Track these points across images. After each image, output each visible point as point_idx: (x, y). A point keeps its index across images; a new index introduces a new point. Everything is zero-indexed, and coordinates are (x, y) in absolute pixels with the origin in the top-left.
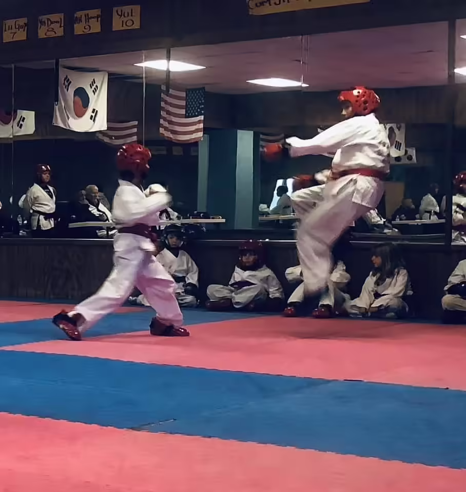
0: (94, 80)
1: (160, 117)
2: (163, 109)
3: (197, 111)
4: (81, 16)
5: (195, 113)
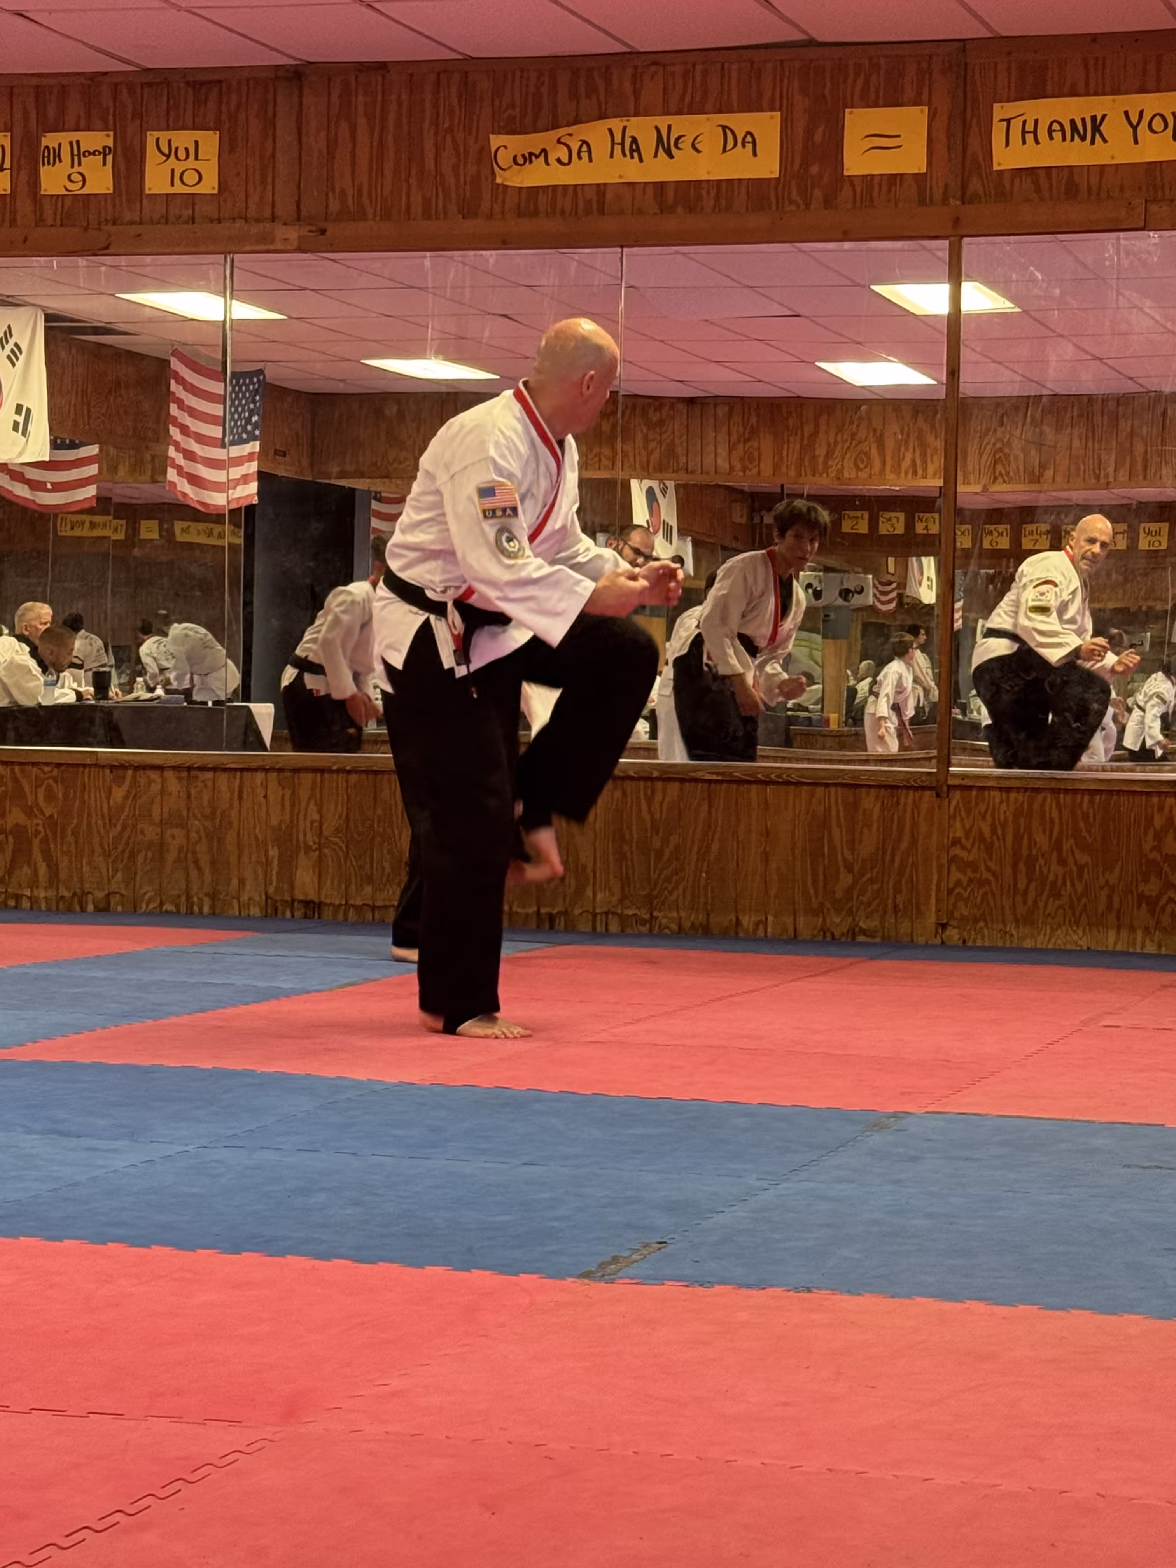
0: (9, 327)
1: (168, 439)
2: (175, 422)
3: (247, 432)
4: (60, 145)
5: (240, 435)
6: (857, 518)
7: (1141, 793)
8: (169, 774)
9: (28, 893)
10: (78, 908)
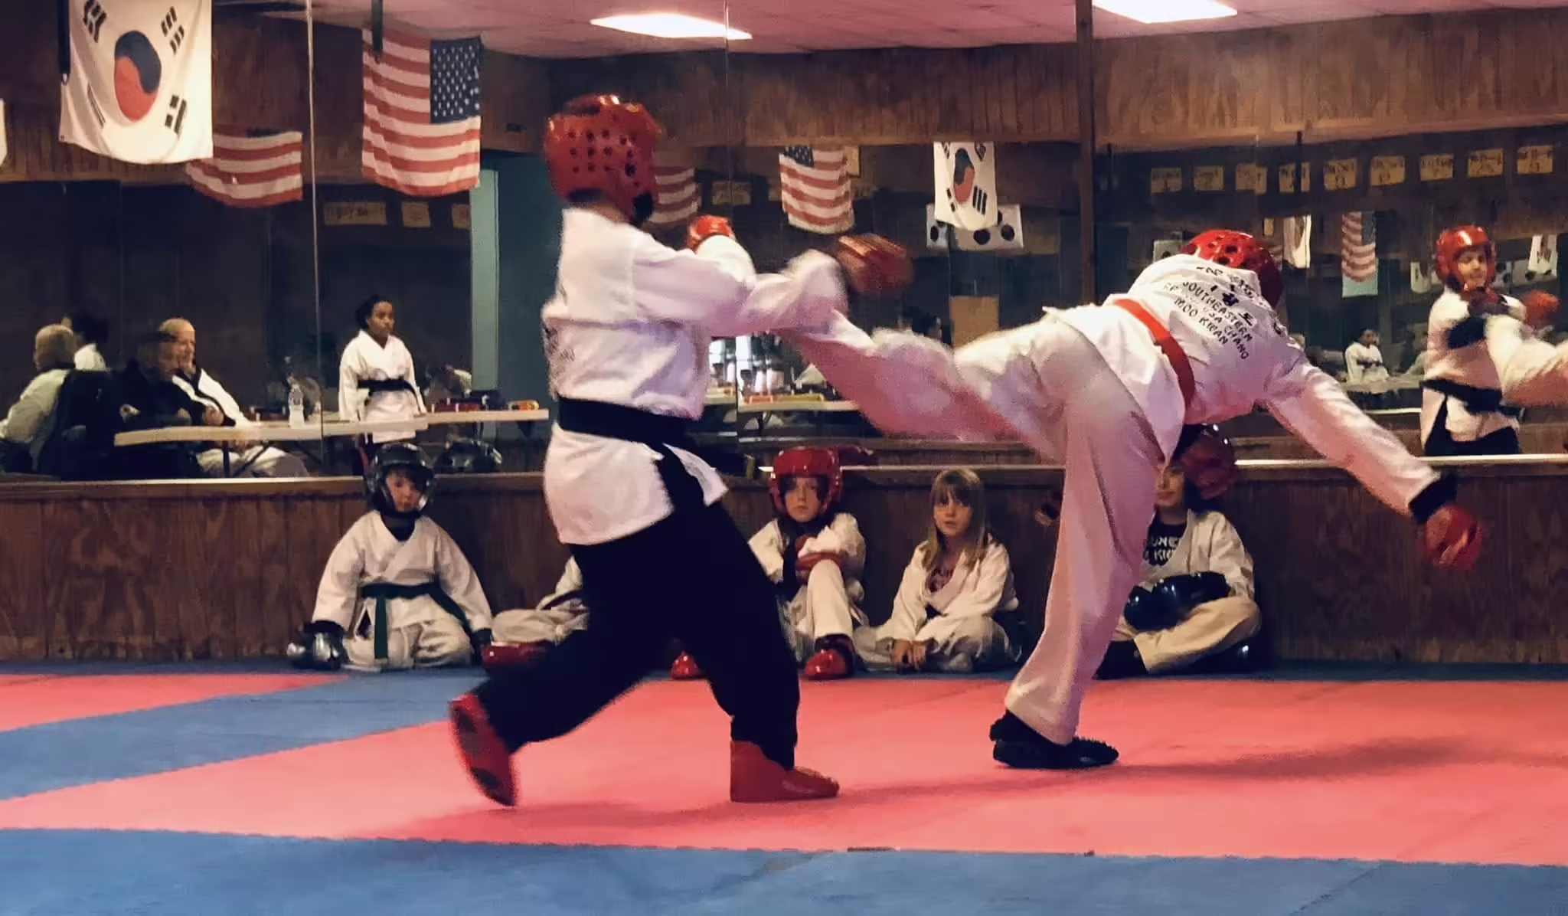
0: (173, 10)
1: (362, 119)
2: (372, 99)
3: (464, 107)
5: (455, 110)
6: (1211, 174)
7: (1310, 482)
8: (267, 506)
9: (122, 640)
10: (175, 654)
